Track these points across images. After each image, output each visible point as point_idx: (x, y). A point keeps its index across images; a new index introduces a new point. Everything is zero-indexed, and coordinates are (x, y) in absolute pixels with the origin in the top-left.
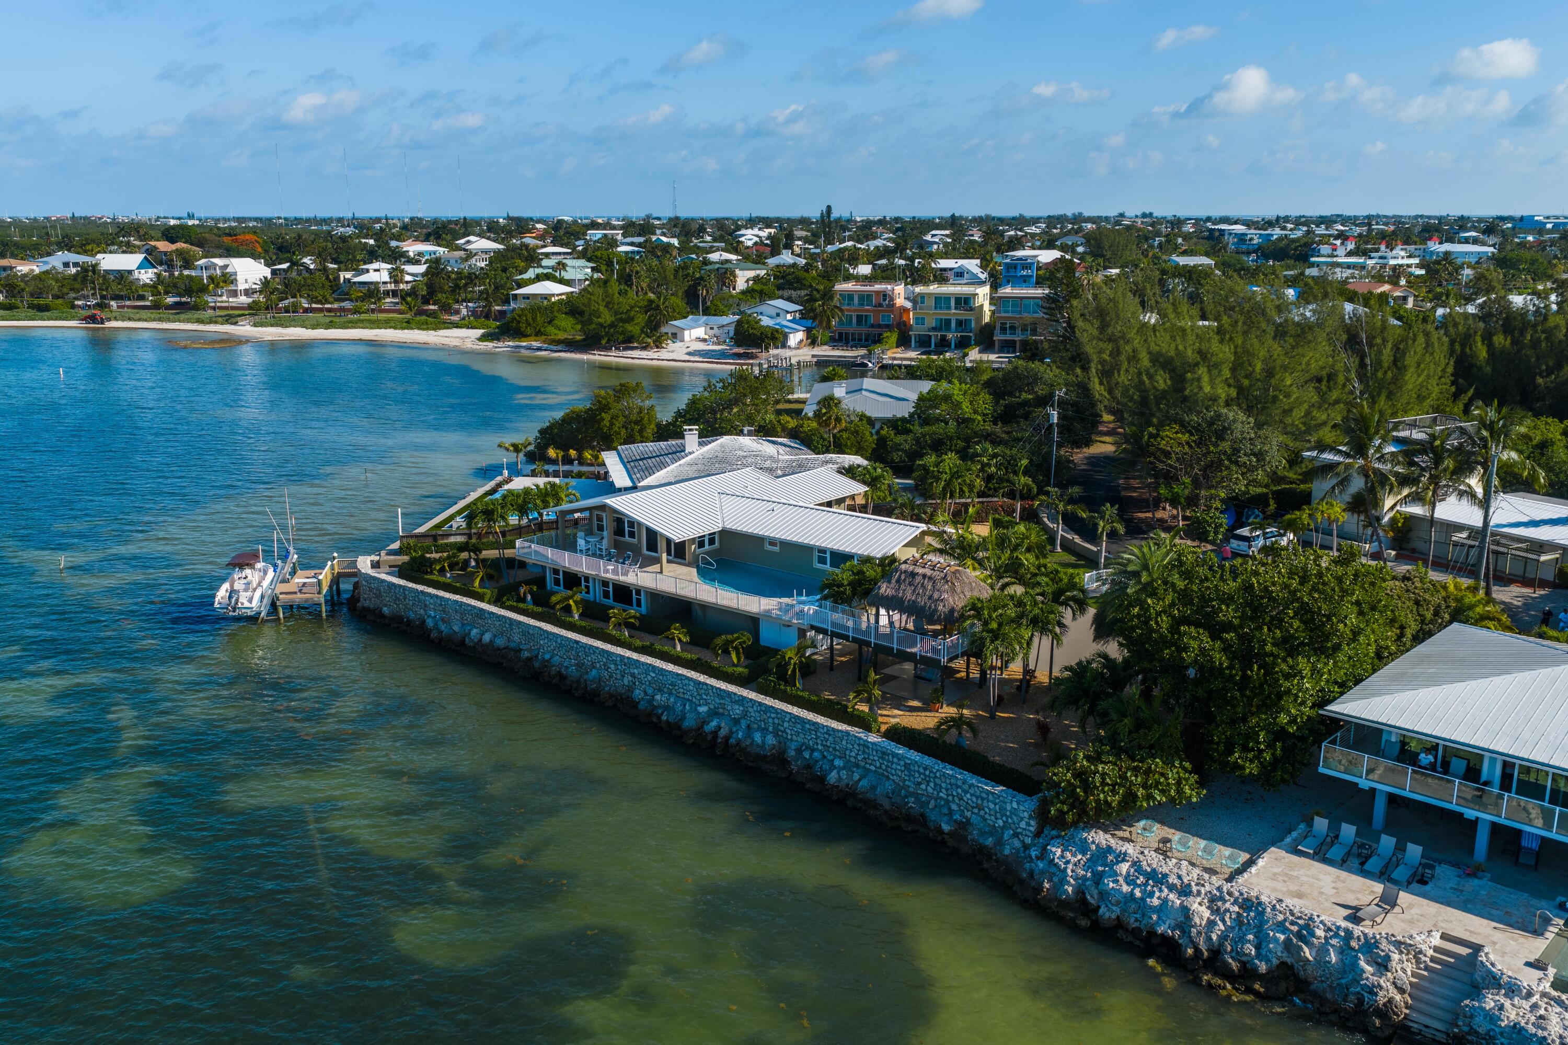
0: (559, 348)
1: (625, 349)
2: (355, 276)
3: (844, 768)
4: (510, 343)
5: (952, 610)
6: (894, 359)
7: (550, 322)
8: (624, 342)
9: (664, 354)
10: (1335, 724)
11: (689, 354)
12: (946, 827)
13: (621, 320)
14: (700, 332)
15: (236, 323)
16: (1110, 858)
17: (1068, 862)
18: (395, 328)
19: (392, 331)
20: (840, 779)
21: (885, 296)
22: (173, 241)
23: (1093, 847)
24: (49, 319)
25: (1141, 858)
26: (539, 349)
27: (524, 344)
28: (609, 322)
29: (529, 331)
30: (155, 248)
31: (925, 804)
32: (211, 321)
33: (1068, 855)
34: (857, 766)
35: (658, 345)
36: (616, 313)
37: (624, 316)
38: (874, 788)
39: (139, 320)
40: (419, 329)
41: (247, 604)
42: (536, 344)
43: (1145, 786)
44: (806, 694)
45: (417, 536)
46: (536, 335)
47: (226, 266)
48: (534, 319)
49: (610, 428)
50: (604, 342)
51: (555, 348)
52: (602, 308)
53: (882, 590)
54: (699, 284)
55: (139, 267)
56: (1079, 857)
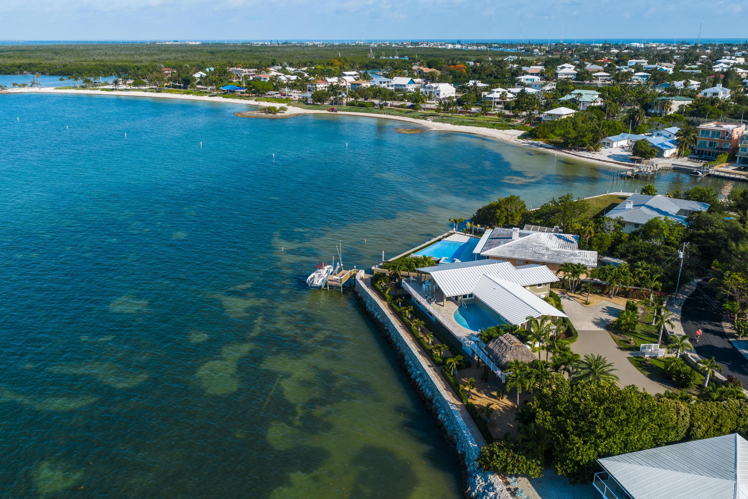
0: (550, 146)
1: (579, 150)
2: (488, 94)
3: (444, 414)
4: (530, 141)
5: (507, 362)
6: (717, 171)
7: (552, 132)
8: (580, 146)
9: (597, 155)
10: (600, 468)
11: (609, 157)
12: (459, 452)
13: (580, 136)
14: (624, 143)
15: (426, 119)
16: (491, 488)
17: (479, 483)
18: (487, 127)
19: (485, 128)
20: (441, 418)
21: (727, 133)
22: (430, 67)
23: (489, 481)
24: (362, 112)
25: (500, 492)
26: (541, 146)
27: (536, 142)
28: (573, 137)
29: (540, 136)
30: (422, 70)
31: (458, 440)
32: (418, 118)
33: (481, 480)
34: (448, 415)
35: (596, 150)
36: (579, 132)
37: (582, 134)
38: (448, 426)
39: (393, 115)
40: (497, 128)
41: (316, 283)
42: (541, 143)
43: (513, 465)
44: (451, 378)
45: (389, 262)
46: (544, 138)
47: (437, 88)
48: (543, 130)
49: (500, 216)
50: (569, 146)
51: (548, 146)
52: (571, 130)
53: (489, 345)
54: (636, 114)
55: (408, 84)
56: (484, 483)
